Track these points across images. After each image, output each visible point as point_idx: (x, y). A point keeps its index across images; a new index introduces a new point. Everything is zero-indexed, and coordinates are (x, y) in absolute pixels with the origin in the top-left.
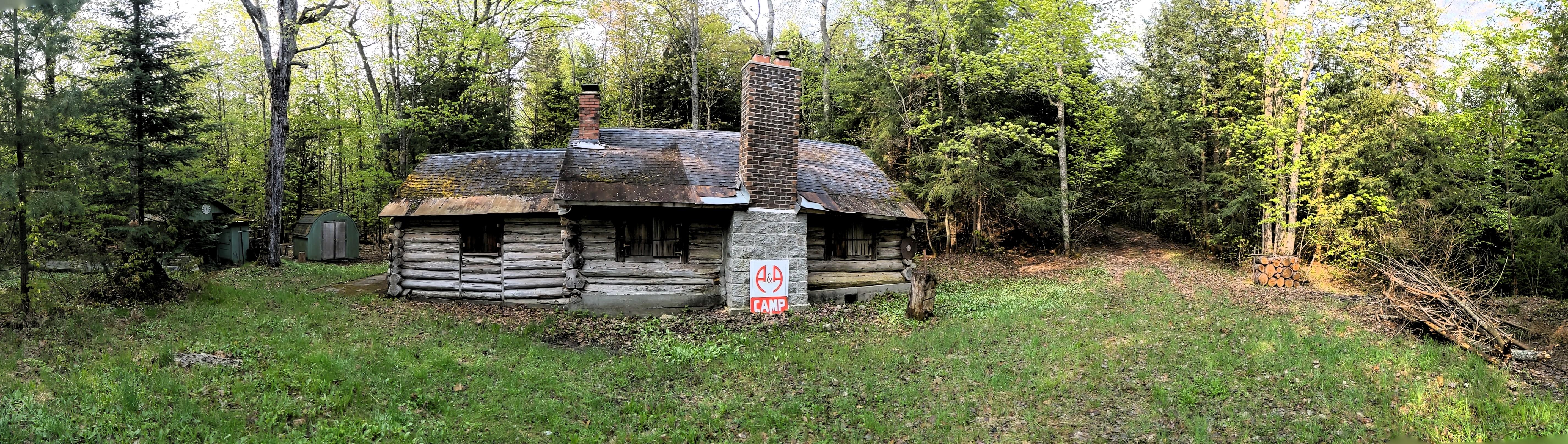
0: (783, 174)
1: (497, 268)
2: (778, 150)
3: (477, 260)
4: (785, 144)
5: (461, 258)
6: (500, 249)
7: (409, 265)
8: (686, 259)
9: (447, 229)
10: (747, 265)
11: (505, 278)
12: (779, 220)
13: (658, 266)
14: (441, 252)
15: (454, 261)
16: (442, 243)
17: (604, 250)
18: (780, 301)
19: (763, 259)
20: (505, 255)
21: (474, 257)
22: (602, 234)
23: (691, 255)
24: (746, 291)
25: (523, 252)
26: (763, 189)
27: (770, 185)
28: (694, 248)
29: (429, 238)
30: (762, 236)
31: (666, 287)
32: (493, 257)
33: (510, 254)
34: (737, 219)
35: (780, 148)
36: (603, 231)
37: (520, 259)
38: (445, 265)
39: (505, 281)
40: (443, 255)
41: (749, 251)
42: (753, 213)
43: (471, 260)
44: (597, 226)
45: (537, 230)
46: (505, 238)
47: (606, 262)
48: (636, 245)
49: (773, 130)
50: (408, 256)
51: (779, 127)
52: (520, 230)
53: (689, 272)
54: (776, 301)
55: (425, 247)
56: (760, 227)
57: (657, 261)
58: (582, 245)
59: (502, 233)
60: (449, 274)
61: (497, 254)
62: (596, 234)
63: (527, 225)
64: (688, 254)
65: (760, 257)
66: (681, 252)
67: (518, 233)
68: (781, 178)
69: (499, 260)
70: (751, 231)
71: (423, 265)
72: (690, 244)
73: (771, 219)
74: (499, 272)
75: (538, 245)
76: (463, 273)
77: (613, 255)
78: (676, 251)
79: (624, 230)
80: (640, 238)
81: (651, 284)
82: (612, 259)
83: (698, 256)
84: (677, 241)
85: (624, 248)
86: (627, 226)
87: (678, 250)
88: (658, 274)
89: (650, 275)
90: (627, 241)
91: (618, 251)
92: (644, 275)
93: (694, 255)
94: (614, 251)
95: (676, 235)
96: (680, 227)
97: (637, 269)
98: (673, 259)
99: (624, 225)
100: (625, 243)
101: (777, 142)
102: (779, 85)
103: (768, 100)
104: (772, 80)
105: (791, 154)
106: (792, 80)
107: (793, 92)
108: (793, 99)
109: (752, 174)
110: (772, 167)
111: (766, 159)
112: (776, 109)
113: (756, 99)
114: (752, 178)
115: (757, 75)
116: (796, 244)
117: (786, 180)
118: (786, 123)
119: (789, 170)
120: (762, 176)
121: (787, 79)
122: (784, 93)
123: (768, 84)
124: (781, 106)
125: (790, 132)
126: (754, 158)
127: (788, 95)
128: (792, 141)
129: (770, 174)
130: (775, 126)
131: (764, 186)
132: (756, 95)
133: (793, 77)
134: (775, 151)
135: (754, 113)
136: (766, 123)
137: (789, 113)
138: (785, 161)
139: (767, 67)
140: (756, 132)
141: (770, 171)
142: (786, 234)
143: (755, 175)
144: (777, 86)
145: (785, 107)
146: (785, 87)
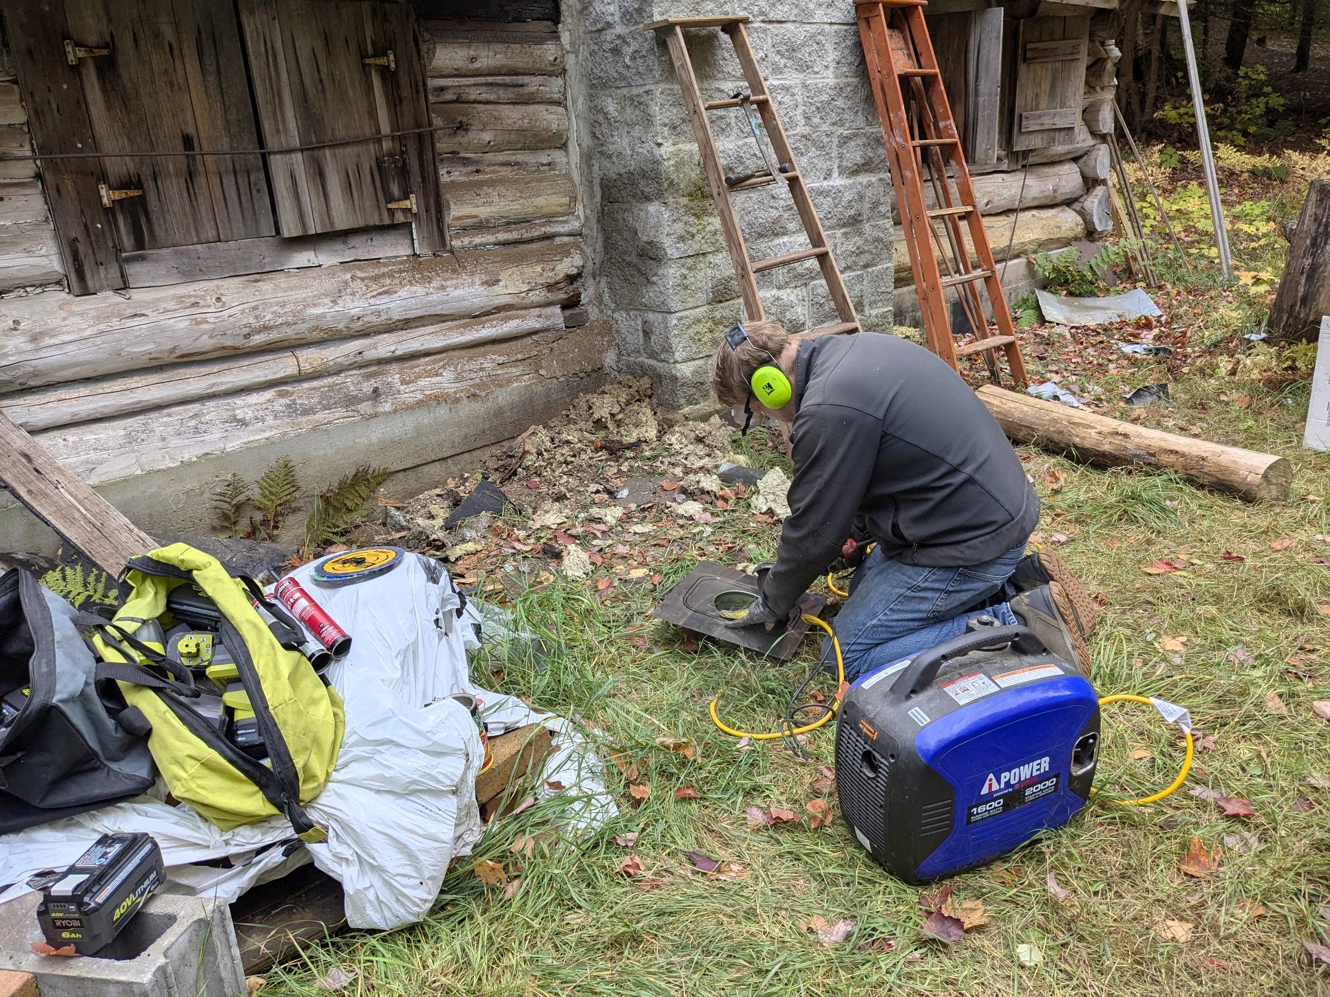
8: (439, 235)
23: (456, 211)
28: (457, 173)
48: (174, 183)
53: (465, 290)
64: (440, 211)
66: (412, 203)
72: (441, 158)
77: (45, 257)
78: (390, 199)
79: (81, 102)
80: (188, 142)
81: (299, 378)
82: (43, 284)
83: (483, 212)
84: (386, 145)
85: (109, 212)
86: (91, 76)
87: (396, 190)
88: (328, 323)
89: (289, 332)
90: (116, 167)
91: (76, 232)
92: (258, 339)
93: (467, 210)
94: (47, 232)
95: (372, 114)
96: (384, 71)
97: (212, 315)
98: (378, 240)
99: (76, 69)
100: (103, 177)
116: (861, 120)
142: (830, 78)
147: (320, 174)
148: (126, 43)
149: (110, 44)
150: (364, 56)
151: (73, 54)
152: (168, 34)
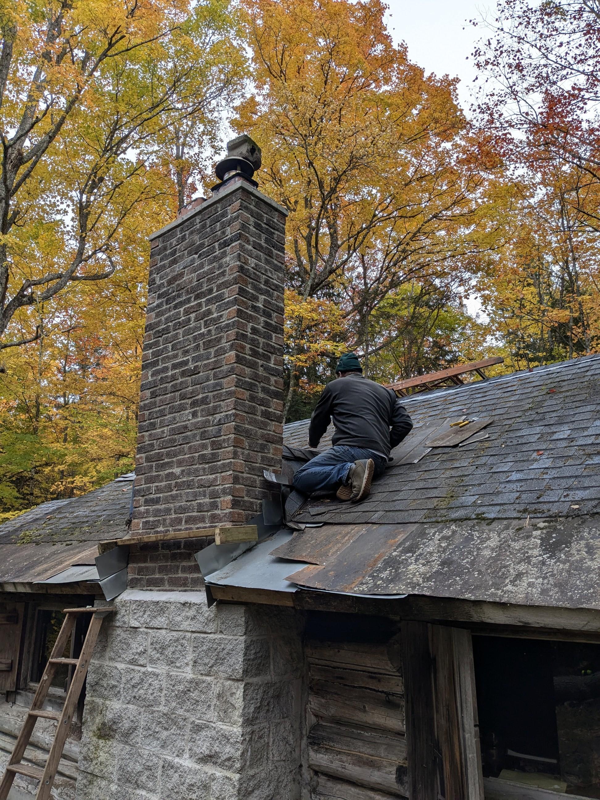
0: (201, 484)
2: (191, 420)
4: (205, 401)
12: (174, 626)
51: (194, 360)
68: (196, 496)
73: (157, 622)
101: (189, 401)
102: (196, 256)
103: (175, 307)
104: (186, 252)
105: (220, 423)
106: (223, 227)
107: (224, 254)
108: (223, 274)
109: (142, 500)
110: (177, 470)
111: (168, 455)
112: (189, 319)
113: (157, 315)
114: (142, 509)
115: (162, 260)
116: (212, 715)
117: (207, 500)
118: (208, 345)
119: (213, 471)
120: (157, 501)
121: (213, 232)
122: (206, 268)
123: (178, 268)
124: (200, 305)
125: (216, 366)
126: (148, 459)
127: (212, 271)
128: (220, 385)
129: (174, 492)
130: (186, 363)
131: (161, 529)
132: (158, 306)
133: (224, 215)
134: (186, 427)
135: (151, 351)
136: (169, 364)
137: (215, 315)
138: (204, 447)
139: (178, 229)
140: (154, 395)
141: (173, 482)
142: (188, 674)
143: (147, 502)
144: (193, 261)
145: (209, 302)
146: (207, 254)
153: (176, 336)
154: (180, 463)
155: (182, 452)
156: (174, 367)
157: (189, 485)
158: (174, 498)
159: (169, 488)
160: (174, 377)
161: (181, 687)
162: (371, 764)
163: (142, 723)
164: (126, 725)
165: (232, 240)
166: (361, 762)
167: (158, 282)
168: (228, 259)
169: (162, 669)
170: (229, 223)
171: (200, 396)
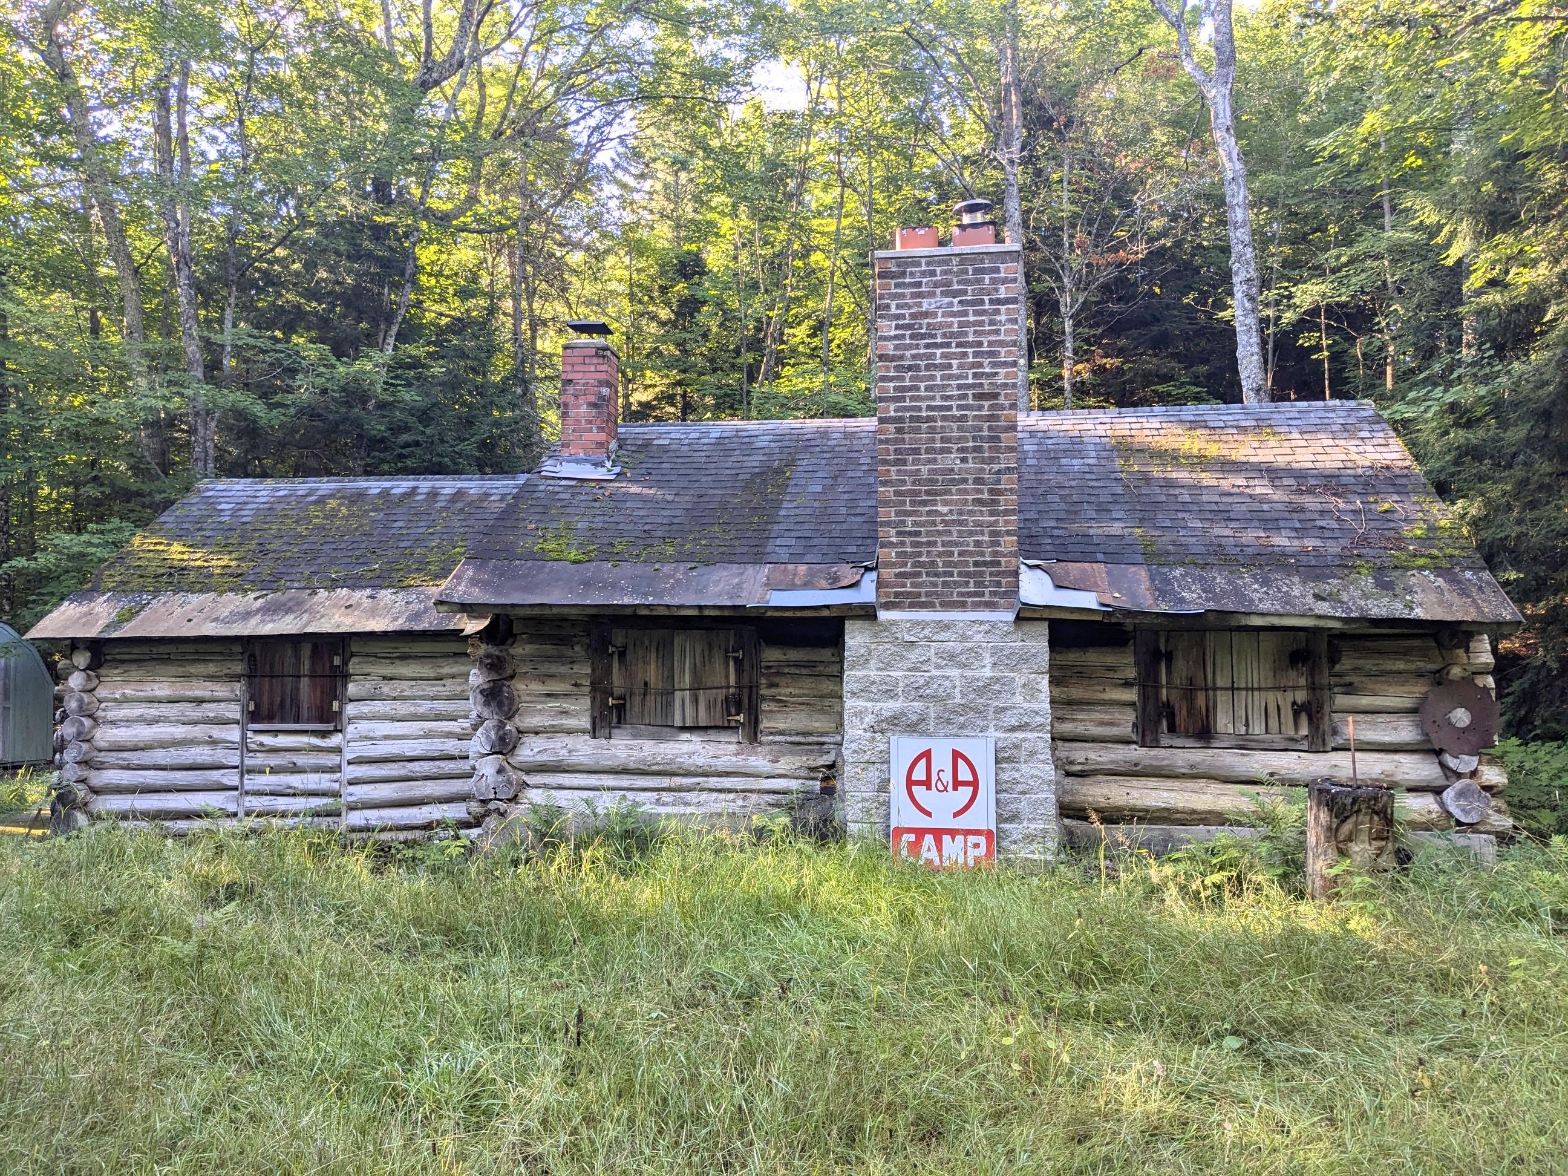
0: (977, 524)
1: (331, 760)
2: (958, 464)
3: (283, 741)
4: (978, 449)
5: (244, 737)
6: (340, 712)
7: (110, 758)
8: (753, 734)
9: (212, 668)
10: (883, 747)
11: (351, 783)
12: (964, 638)
13: (685, 748)
14: (195, 723)
15: (230, 746)
16: (200, 701)
17: (565, 713)
18: (972, 839)
19: (925, 733)
20: (350, 728)
21: (276, 733)
22: (563, 678)
23: (765, 724)
24: (882, 812)
25: (394, 719)
26: (922, 564)
27: (940, 555)
28: (773, 706)
29: (161, 689)
30: (920, 678)
31: (704, 796)
32: (324, 734)
33: (363, 727)
34: (856, 638)
35: (964, 460)
36: (563, 669)
37: (387, 737)
38: (201, 754)
39: (351, 789)
40: (199, 731)
41: (886, 714)
42: (894, 623)
43: (268, 740)
44: (549, 659)
45: (425, 670)
46: (352, 689)
47: (568, 740)
48: (637, 699)
49: (944, 418)
50: (105, 735)
51: (960, 407)
52: (388, 671)
53: (759, 761)
54: (960, 838)
55: (152, 711)
56: (913, 656)
57: (685, 736)
58: (511, 700)
59: (346, 677)
60: (215, 776)
61: (330, 727)
62: (544, 678)
63: (404, 658)
64: (757, 722)
65: (914, 728)
66: (741, 718)
67: (385, 678)
68: (971, 534)
69: (335, 740)
70: (888, 666)
71: (146, 758)
72: (764, 698)
73: (942, 636)
74: (336, 769)
75: (428, 704)
76: (249, 772)
77: (585, 722)
78: (729, 715)
79: (611, 667)
80: (646, 684)
81: (669, 789)
82: (584, 732)
83: (781, 726)
84: (731, 690)
85: (611, 708)
86: (616, 657)
87: (733, 711)
88: (686, 766)
89: (668, 767)
90: (617, 691)
91: (597, 714)
92: (654, 768)
93: (772, 724)
94: (588, 713)
95: (727, 677)
96: (736, 659)
97: (637, 754)
98: (723, 732)
99: (611, 655)
100: (612, 695)
101: (955, 447)
102: (956, 301)
103: (927, 346)
104: (938, 291)
105: (999, 472)
106: (993, 281)
107: (997, 312)
108: (997, 332)
109: (893, 532)
110: (945, 509)
111: (928, 493)
112: (950, 366)
113: (896, 347)
114: (894, 539)
115: (897, 286)
116: (1018, 699)
117: (986, 538)
118: (978, 397)
119: (992, 513)
120: (918, 534)
121: (979, 281)
122: (971, 318)
123: (926, 304)
124: (965, 355)
125: (991, 418)
126: (896, 493)
127: (981, 323)
128: (999, 439)
129: (940, 528)
130: (950, 408)
131: (923, 559)
132: (896, 337)
133: (997, 270)
134: (952, 470)
135: (892, 384)
136: (924, 405)
137: (987, 370)
138: (981, 491)
139: (923, 261)
140: (899, 431)
141: (939, 519)
142: (987, 672)
143: (899, 534)
144: (951, 304)
145: (976, 354)
146: (973, 303)
147: (695, 701)
148: (631, 647)
149: (625, 647)
150: (727, 652)
151: (611, 649)
152: (647, 643)
153: (932, 378)
154: (945, 503)
155: (948, 492)
156: (930, 408)
157: (960, 523)
158: (939, 533)
159: (934, 523)
160: (930, 419)
161: (981, 683)
162: (1111, 724)
163: (932, 714)
164: (914, 718)
165: (1007, 301)
166: (1102, 723)
167: (893, 310)
168: (1003, 318)
169: (954, 673)
170: (1005, 281)
171: (971, 444)
